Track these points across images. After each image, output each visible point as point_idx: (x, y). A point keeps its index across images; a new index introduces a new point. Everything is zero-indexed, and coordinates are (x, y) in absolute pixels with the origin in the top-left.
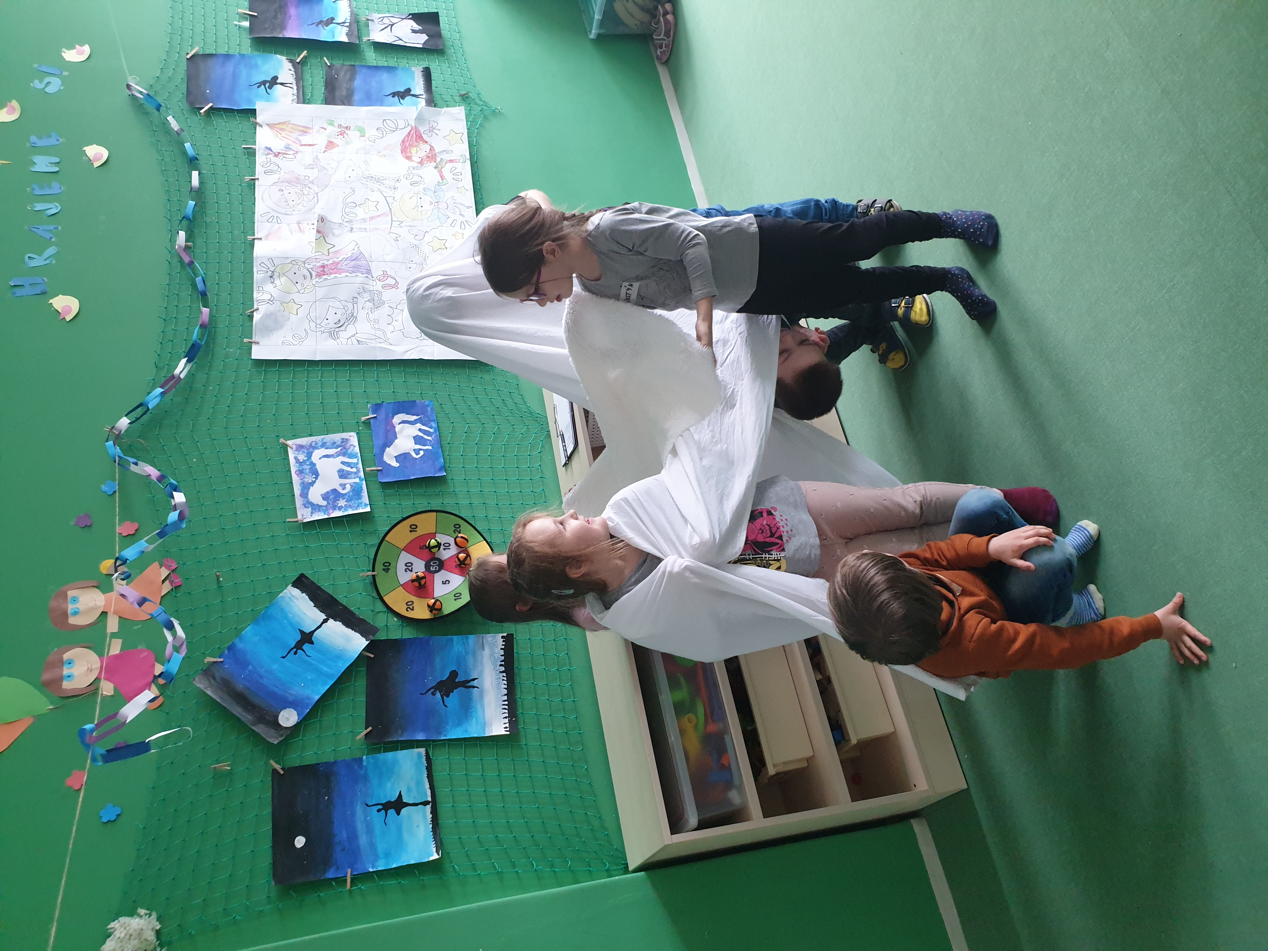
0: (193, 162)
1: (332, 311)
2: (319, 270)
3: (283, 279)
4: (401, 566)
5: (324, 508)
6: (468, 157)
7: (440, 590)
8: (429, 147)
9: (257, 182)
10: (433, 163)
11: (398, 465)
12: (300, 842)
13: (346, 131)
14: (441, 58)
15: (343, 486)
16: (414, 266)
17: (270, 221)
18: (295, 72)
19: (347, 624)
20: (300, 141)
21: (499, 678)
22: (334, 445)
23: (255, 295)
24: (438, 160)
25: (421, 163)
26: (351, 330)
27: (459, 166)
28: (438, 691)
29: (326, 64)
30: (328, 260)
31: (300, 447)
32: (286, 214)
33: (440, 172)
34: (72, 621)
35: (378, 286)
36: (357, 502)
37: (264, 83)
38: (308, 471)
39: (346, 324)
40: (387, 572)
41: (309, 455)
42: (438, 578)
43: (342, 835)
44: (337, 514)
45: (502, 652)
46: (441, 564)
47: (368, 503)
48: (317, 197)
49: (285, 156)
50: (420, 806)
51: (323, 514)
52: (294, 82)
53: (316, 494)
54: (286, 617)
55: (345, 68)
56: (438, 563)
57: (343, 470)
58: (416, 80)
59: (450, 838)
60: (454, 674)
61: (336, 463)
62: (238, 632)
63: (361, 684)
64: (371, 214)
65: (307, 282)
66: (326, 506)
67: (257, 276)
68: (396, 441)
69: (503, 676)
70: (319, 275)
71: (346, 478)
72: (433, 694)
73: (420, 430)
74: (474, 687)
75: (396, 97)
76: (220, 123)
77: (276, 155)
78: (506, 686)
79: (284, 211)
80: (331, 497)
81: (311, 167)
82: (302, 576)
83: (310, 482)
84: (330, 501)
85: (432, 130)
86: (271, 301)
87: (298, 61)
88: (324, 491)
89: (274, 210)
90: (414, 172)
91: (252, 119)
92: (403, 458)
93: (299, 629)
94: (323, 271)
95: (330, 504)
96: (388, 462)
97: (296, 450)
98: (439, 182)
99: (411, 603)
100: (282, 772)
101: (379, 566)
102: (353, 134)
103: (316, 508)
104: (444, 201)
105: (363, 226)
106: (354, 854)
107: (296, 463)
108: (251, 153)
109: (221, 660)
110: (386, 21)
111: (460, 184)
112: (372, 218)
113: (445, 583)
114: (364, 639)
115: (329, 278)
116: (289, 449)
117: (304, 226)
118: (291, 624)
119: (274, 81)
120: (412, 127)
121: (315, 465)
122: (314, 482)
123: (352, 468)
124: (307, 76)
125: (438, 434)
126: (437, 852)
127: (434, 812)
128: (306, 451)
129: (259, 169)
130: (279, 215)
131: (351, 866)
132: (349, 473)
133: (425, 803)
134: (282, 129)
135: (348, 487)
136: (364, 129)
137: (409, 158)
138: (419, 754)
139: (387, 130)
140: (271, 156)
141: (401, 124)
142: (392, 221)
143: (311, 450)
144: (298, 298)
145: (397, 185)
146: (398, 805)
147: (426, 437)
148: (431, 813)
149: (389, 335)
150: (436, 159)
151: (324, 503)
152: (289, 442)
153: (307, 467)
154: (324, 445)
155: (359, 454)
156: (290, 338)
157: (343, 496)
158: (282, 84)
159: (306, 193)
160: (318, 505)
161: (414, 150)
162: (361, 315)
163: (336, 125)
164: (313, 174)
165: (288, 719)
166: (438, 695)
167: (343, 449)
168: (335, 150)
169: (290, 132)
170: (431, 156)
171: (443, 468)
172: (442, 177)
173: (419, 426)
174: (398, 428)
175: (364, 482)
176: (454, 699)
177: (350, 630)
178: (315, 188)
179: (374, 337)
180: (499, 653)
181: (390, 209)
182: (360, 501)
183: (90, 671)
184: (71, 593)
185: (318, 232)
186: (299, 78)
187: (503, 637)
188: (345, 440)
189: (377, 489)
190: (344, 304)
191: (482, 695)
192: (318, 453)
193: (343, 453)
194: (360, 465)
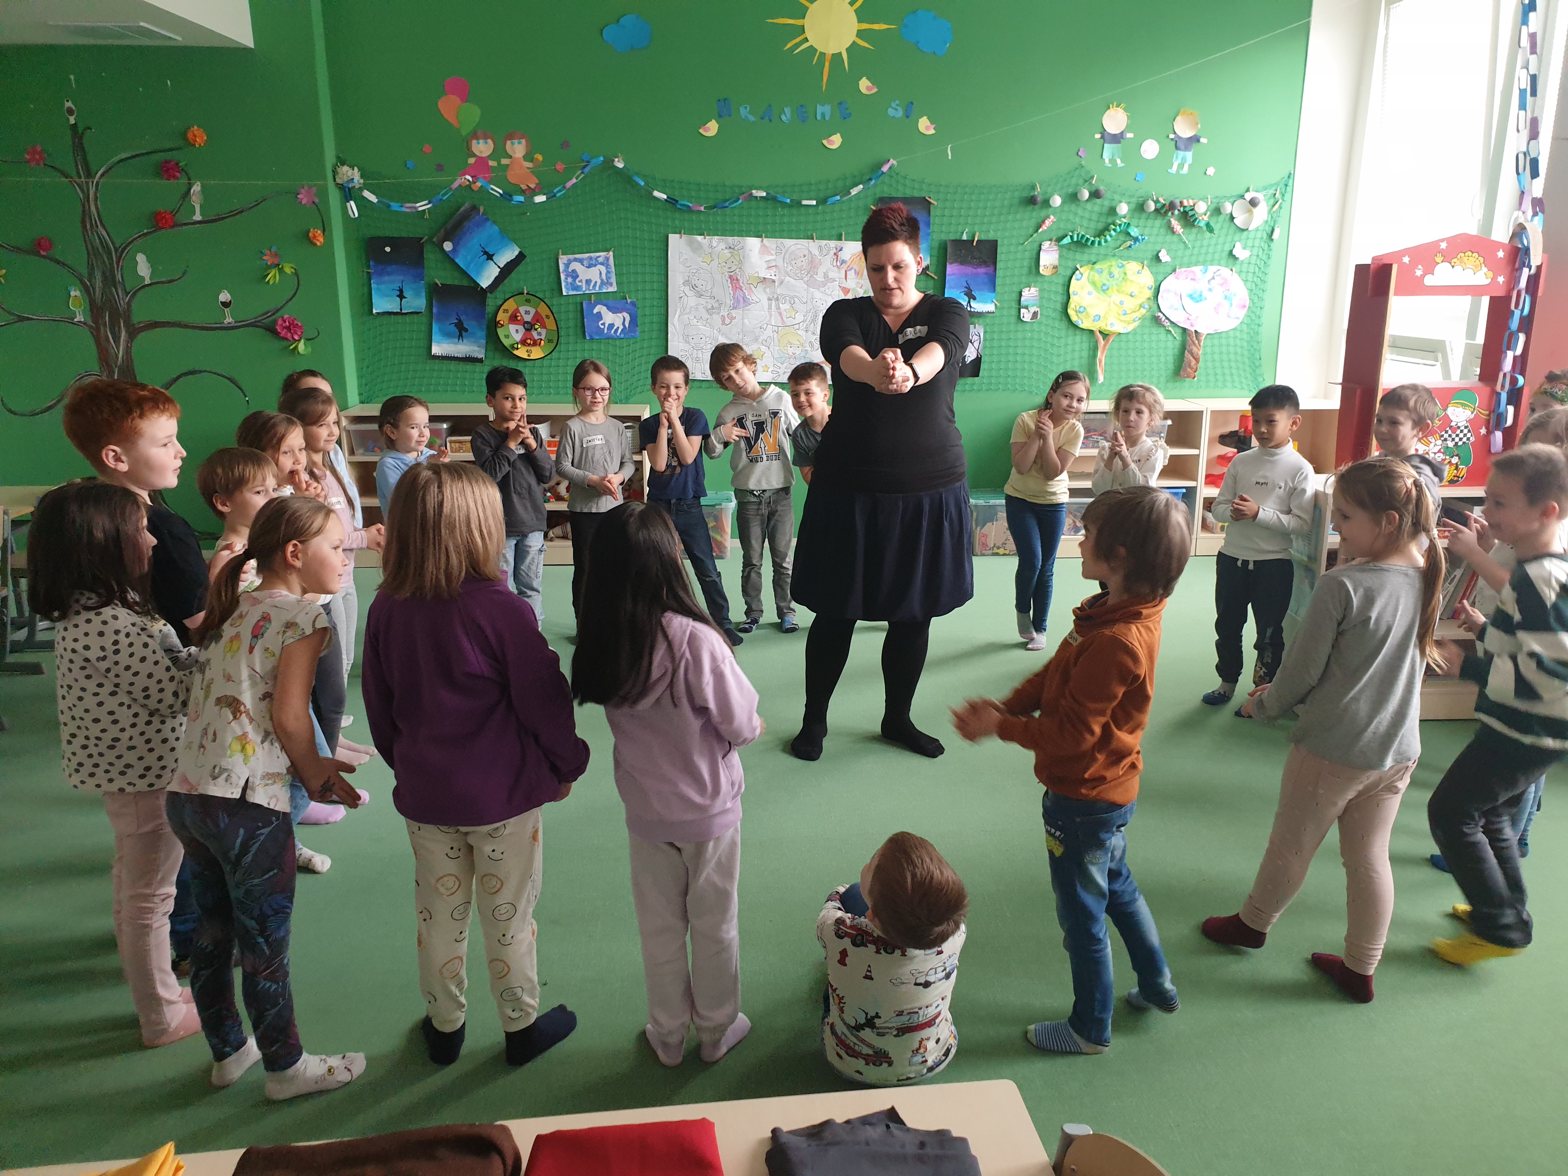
0: (822, 201)
1: (704, 283)
2: (734, 277)
3: (729, 255)
4: (528, 308)
7: (512, 328)
9: (811, 240)
11: (595, 313)
12: (388, 249)
15: (581, 281)
17: (778, 248)
19: (497, 278)
20: (850, 270)
21: (463, 354)
22: (608, 278)
23: (716, 237)
26: (690, 293)
28: (458, 321)
30: (743, 283)
31: (607, 259)
32: (783, 258)
34: (509, 142)
35: (724, 312)
39: (695, 291)
40: (525, 301)
42: (520, 328)
43: (391, 269)
44: (563, 277)
45: (475, 357)
46: (528, 330)
47: (569, 294)
48: (799, 279)
49: (836, 260)
50: (400, 307)
53: (576, 266)
54: (502, 247)
56: (529, 328)
57: (591, 282)
59: (384, 319)
60: (466, 330)
61: (595, 278)
62: (494, 222)
63: (465, 283)
64: (784, 314)
65: (726, 269)
67: (730, 239)
68: (611, 313)
69: (464, 356)
70: (731, 277)
71: (586, 283)
72: (457, 319)
73: (618, 328)
74: (459, 340)
77: (835, 254)
78: (458, 356)
79: (787, 256)
81: (826, 275)
82: (525, 256)
86: (712, 246)
88: (577, 270)
89: (787, 250)
93: (495, 254)
94: (734, 280)
96: (596, 308)
97: (606, 257)
99: (507, 312)
100: (421, 242)
101: (529, 297)
103: (567, 266)
105: (773, 307)
106: (381, 274)
108: (839, 238)
109: (481, 214)
112: (780, 314)
113: (516, 331)
114: (487, 287)
115: (729, 283)
116: (606, 253)
117: (774, 270)
118: (498, 250)
121: (595, 266)
123: (592, 287)
126: (377, 313)
127: (397, 313)
129: (824, 242)
130: (783, 253)
131: (375, 272)
132: (589, 285)
133: (401, 309)
135: (580, 284)
138: (425, 309)
140: (834, 250)
142: (778, 326)
144: (715, 263)
145: (810, 333)
146: (401, 296)
147: (613, 330)
149: (686, 316)
151: (570, 270)
152: (611, 253)
153: (594, 262)
154: (608, 272)
156: (685, 256)
157: (574, 280)
159: (803, 272)
160: (569, 267)
162: (702, 301)
164: (820, 278)
165: (447, 246)
166: (456, 321)
171: (592, 339)
173: (621, 327)
174: (620, 315)
176: (453, 328)
177: (493, 279)
178: (806, 279)
179: (685, 308)
180: (475, 355)
181: (789, 325)
182: (570, 290)
183: (480, 152)
184: (523, 141)
185: (766, 278)
187: (482, 358)
188: (611, 284)
189: (578, 300)
190: (710, 291)
191: (453, 343)
192: (603, 269)
193: (602, 283)
194: (593, 292)
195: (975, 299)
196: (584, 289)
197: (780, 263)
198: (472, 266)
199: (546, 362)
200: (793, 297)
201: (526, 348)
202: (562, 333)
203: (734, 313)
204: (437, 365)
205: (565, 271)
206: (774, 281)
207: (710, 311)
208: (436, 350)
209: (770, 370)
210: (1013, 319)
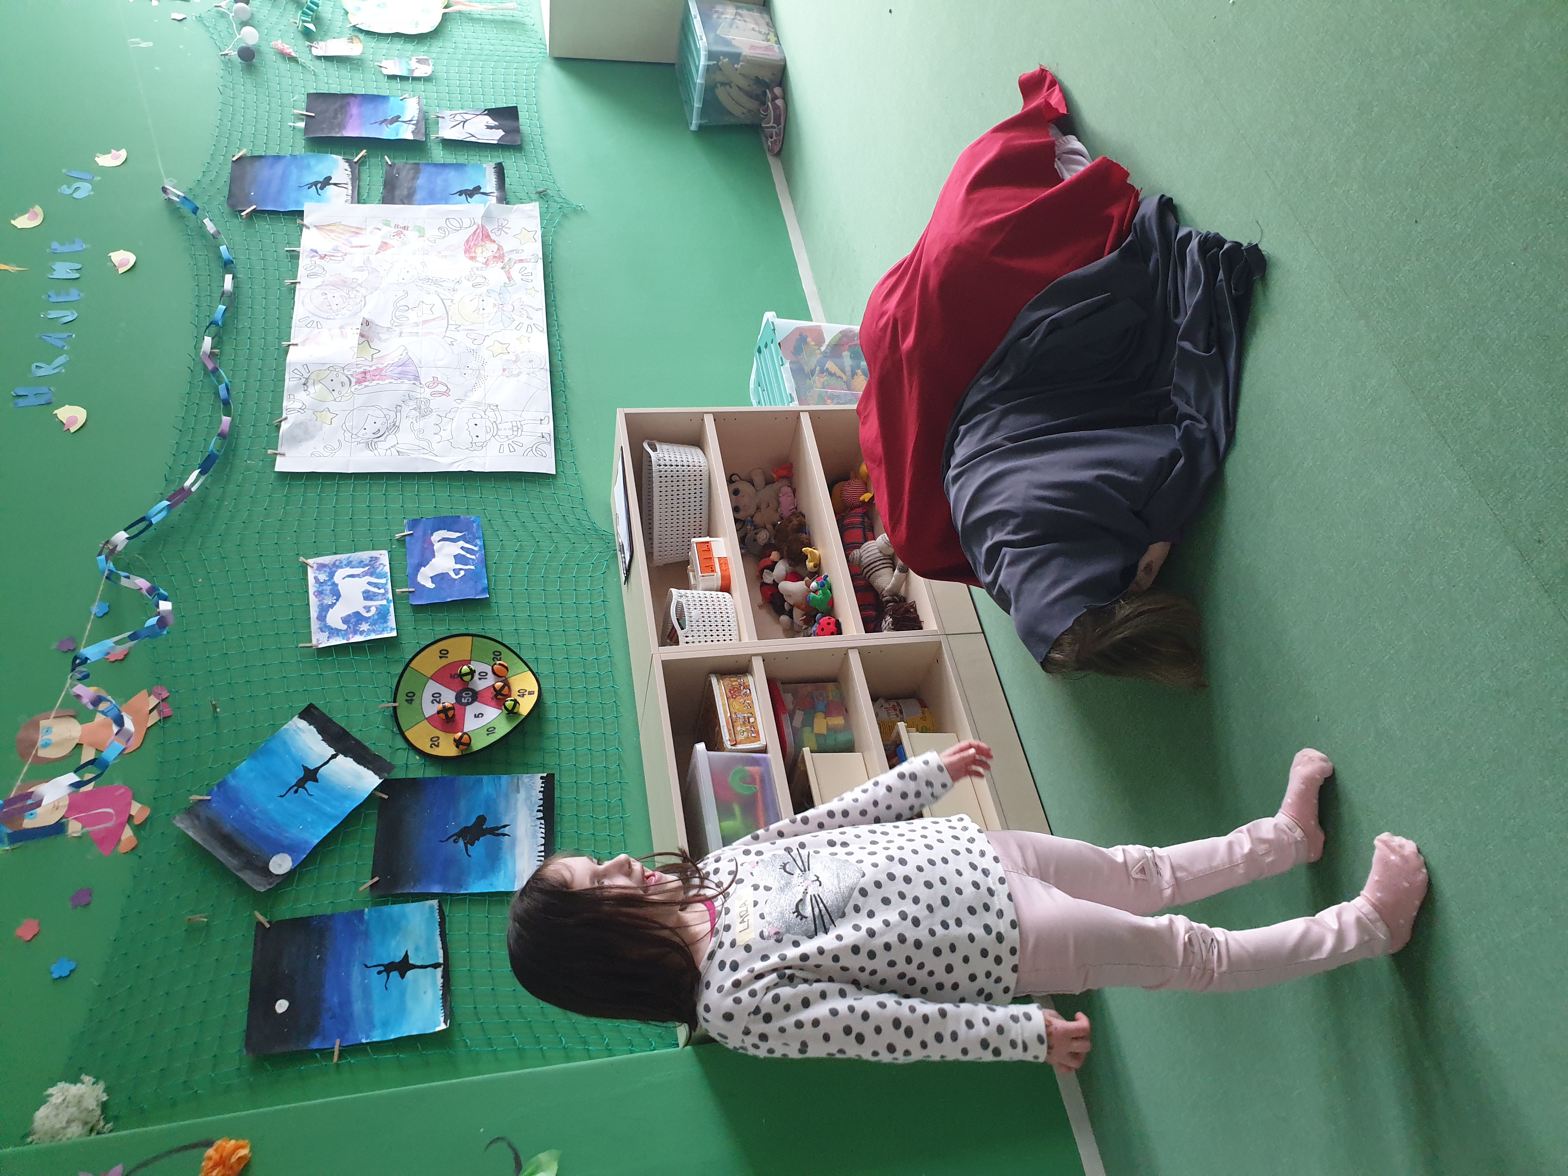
0: (228, 266)
1: (371, 420)
2: (360, 377)
3: (318, 386)
4: (427, 697)
5: (343, 632)
6: (541, 256)
7: (471, 724)
8: (496, 247)
9: (298, 286)
10: (500, 263)
11: (434, 586)
12: (282, 1006)
13: (403, 231)
14: (518, 155)
15: (368, 608)
16: (469, 372)
17: (309, 326)
18: (351, 172)
19: (360, 760)
20: (350, 243)
21: (536, 826)
22: (361, 564)
23: (285, 404)
24: (506, 259)
25: (486, 263)
26: (391, 440)
27: (530, 266)
28: (461, 838)
29: (387, 163)
30: (370, 366)
31: (321, 567)
32: (328, 319)
33: (508, 274)
34: (42, 753)
35: (426, 393)
36: (382, 626)
37: (315, 184)
38: (328, 591)
39: (387, 434)
40: (411, 703)
41: (331, 575)
42: (471, 710)
43: (333, 999)
44: (357, 638)
45: (541, 796)
46: (475, 696)
47: (395, 627)
48: (365, 300)
49: (332, 258)
50: (429, 969)
51: (341, 639)
52: (350, 183)
53: (334, 618)
54: (289, 752)
55: (408, 166)
56: (471, 693)
57: (369, 591)
58: (487, 177)
59: (463, 1007)
60: (481, 819)
61: (362, 583)
62: (232, 767)
63: (370, 829)
64: (424, 318)
65: (345, 390)
66: (347, 630)
67: (289, 383)
68: (433, 560)
69: (541, 824)
70: (359, 382)
71: (371, 600)
72: (455, 842)
73: (462, 548)
74: (504, 835)
75: (464, 195)
76: (263, 226)
77: (322, 257)
78: (543, 835)
79: (324, 315)
80: (353, 620)
81: (361, 269)
82: (311, 706)
83: (330, 603)
84: (351, 625)
85: (501, 228)
86: (302, 410)
87: (355, 160)
88: (345, 614)
89: (314, 314)
90: (478, 273)
91: (299, 221)
92: (440, 578)
93: (303, 766)
94: (364, 377)
95: (350, 628)
96: (422, 583)
97: (318, 569)
98: (505, 283)
99: (436, 739)
100: (268, 926)
101: (401, 697)
102: (411, 234)
103: (334, 632)
104: (510, 303)
105: (415, 330)
106: (345, 1020)
107: (316, 583)
108: (294, 256)
109: (209, 798)
110: (459, 118)
111: (530, 285)
112: (425, 322)
113: (478, 717)
114: (377, 777)
115: (370, 385)
116: (309, 568)
117: (346, 330)
118: (294, 759)
119: (327, 182)
120: (478, 226)
121: (337, 585)
122: (335, 603)
123: (379, 589)
124: (365, 177)
125: (483, 552)
126: (445, 1022)
127: (446, 976)
128: (328, 570)
129: (301, 272)
130: (320, 320)
131: (341, 1036)
132: (376, 595)
133: (436, 966)
134: (331, 231)
135: (373, 610)
136: (424, 229)
137: (472, 258)
138: (432, 907)
139: (449, 229)
140: (316, 259)
141: (466, 223)
142: (448, 324)
143: (334, 569)
144: (332, 405)
145: (457, 287)
146: (403, 966)
147: (468, 556)
148: (442, 977)
149: (435, 445)
150: (503, 259)
151: (345, 627)
152: (310, 561)
153: (327, 588)
154: (349, 564)
155: (389, 574)
156: (320, 449)
157: (366, 619)
158: (335, 184)
159: (352, 296)
160: (336, 629)
161: (479, 250)
162: (405, 424)
163: (393, 225)
165: (280, 866)
166: (461, 843)
167: (372, 567)
168: (389, 252)
169: (341, 233)
170: (499, 256)
171: (486, 590)
172: (510, 278)
173: (462, 543)
174: (437, 546)
175: (392, 604)
176: (479, 848)
177: (362, 767)
178: (364, 292)
179: (418, 448)
180: (536, 796)
181: (447, 313)
182: (385, 625)
183: (57, 809)
184: (43, 723)
185: (362, 335)
186: (356, 178)
187: (542, 778)
188: (374, 559)
189: (408, 615)
190: (386, 412)
191: (513, 844)
192: (341, 573)
193: (371, 573)
194: (389, 586)
195: (398, 116)
196: (384, 602)
197: (335, 323)
198: (329, 807)
199: (543, 669)
200: (397, 308)
203: (426, 379)
207: (423, 412)
210: (430, 86)
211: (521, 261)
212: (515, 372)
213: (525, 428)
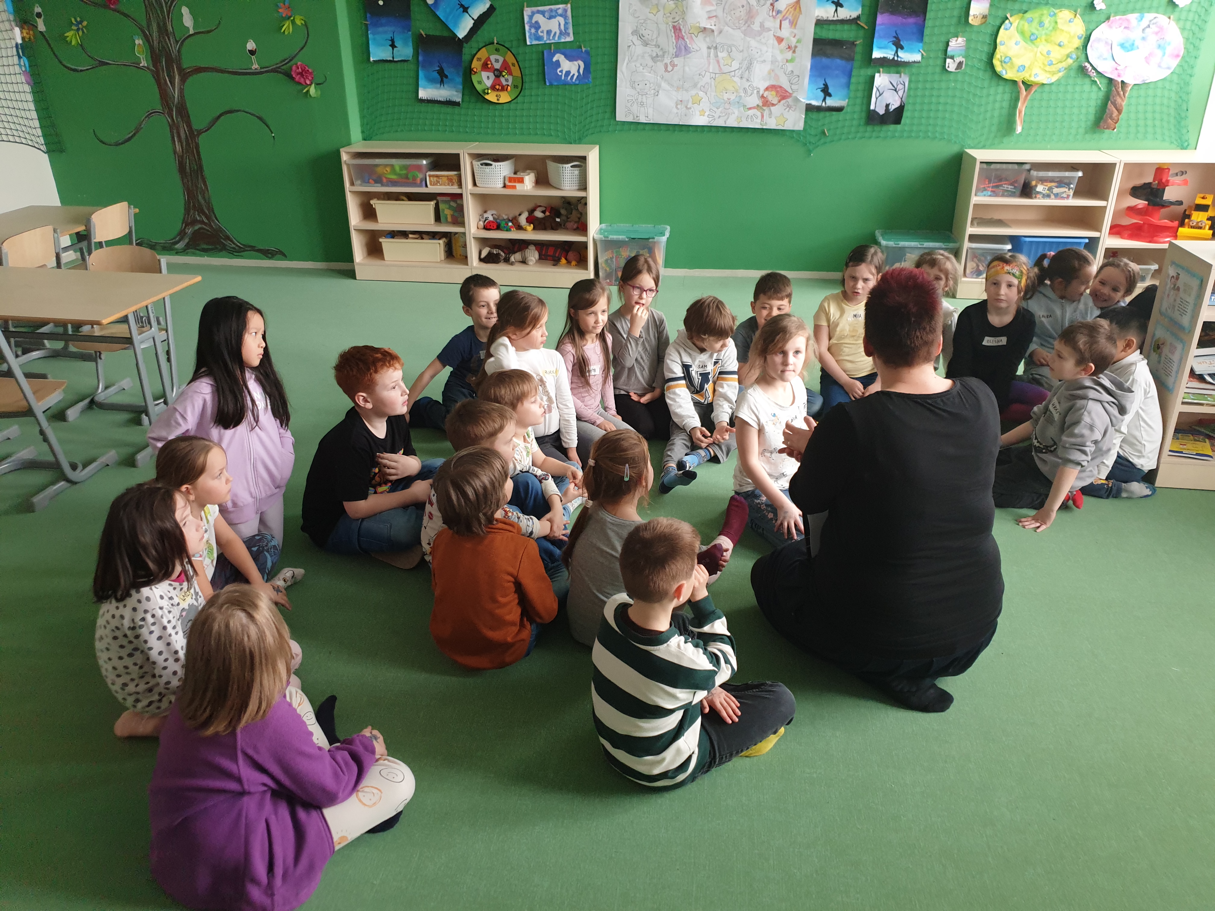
1: (650, 33)
2: (677, 27)
3: (674, 6)
4: (497, 57)
6: (764, 127)
7: (484, 74)
8: (775, 103)
10: (762, 104)
11: (554, 61)
15: (542, 32)
16: (681, 83)
18: (848, 19)
19: (471, 29)
20: (784, 20)
21: (444, 98)
22: (566, 28)
24: (764, 108)
25: (762, 96)
26: (638, 42)
29: (858, 41)
30: (685, 32)
31: (565, 11)
32: (724, 8)
33: (754, 108)
35: (667, 60)
36: (533, 38)
39: (642, 40)
40: (495, 50)
42: (490, 75)
43: (383, 20)
44: (527, 28)
45: (454, 101)
46: (497, 77)
47: (531, 44)
48: (737, 29)
49: (771, 9)
50: (392, 55)
52: (839, 18)
53: (538, 18)
55: (852, 54)
56: (498, 75)
57: (551, 32)
58: (840, 101)
59: (379, 67)
60: (446, 77)
61: (555, 29)
63: (446, 34)
64: (721, 62)
65: (670, 19)
68: (568, 61)
69: (445, 100)
70: (674, 27)
71: (547, 33)
73: (574, 75)
75: (824, 86)
78: (440, 100)
79: (727, 7)
81: (762, 25)
82: (496, 9)
85: (789, 107)
87: (859, 22)
88: (540, 22)
90: (755, 92)
92: (558, 64)
93: (469, 7)
94: (677, 29)
96: (555, 56)
97: (564, 9)
98: (746, 106)
99: (480, 60)
101: (498, 46)
102: (789, 55)
103: (531, 17)
104: (731, 108)
105: (712, 55)
106: (376, 25)
107: (556, 9)
110: (900, 87)
111: (744, 119)
112: (718, 62)
113: (487, 78)
114: (463, 37)
115: (672, 32)
117: (714, 19)
120: (791, 94)
121: (555, 18)
123: (552, 37)
124: (846, 27)
126: (374, 60)
127: (390, 61)
130: (723, 5)
131: (371, 24)
132: (549, 35)
133: (393, 58)
135: (541, 34)
136: (793, 62)
137: (767, 89)
138: (412, 57)
139: (791, 77)
141: (794, 87)
142: (715, 73)
144: (661, 13)
145: (744, 80)
146: (393, 46)
147: (569, 77)
149: (633, 64)
150: (765, 106)
151: (533, 22)
152: (569, 5)
153: (554, 14)
154: (566, 23)
156: (633, 8)
157: (537, 31)
158: (836, 10)
159: (740, 22)
161: (774, 93)
162: (648, 49)
163: (797, 44)
164: (756, 27)
166: (438, 68)
168: (776, 43)
169: (793, 14)
170: (766, 103)
171: (551, 84)
172: (750, 109)
173: (576, 74)
174: (576, 63)
176: (436, 75)
177: (468, 31)
178: (743, 28)
179: (632, 55)
180: (454, 99)
181: (725, 73)
182: (533, 40)
185: (705, 28)
186: (842, 22)
187: (460, 102)
188: (568, 34)
189: (540, 48)
190: (655, 40)
191: (436, 88)
192: (562, 20)
193: (561, 33)
194: (553, 41)
195: (902, 48)
196: (545, 39)
197: (720, 13)
198: (451, 17)
199: (512, 106)
200: (730, 46)
201: (496, 93)
202: (526, 79)
203: (676, 61)
204: (423, 107)
205: (528, 22)
206: (713, 31)
207: (655, 58)
208: (423, 94)
209: (707, 114)
210: (938, 69)
211: (763, 116)
212: (679, 106)
213: (642, 109)
